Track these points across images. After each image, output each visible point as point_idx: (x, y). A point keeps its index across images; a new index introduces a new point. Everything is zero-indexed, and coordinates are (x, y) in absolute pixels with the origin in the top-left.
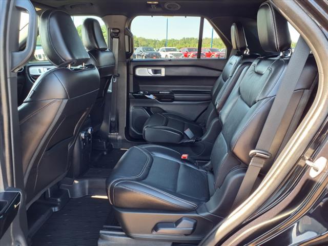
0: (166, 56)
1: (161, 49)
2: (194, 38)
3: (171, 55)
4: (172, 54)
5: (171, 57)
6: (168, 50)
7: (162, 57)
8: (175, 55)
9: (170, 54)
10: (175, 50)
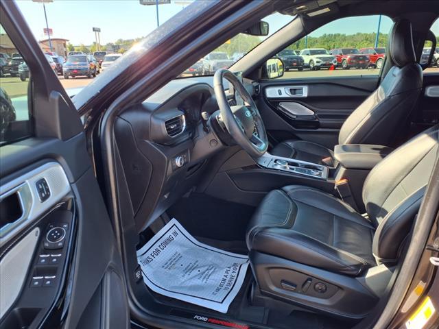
0: (311, 60)
1: (302, 51)
2: (339, 35)
3: (319, 60)
4: (320, 58)
5: (317, 62)
6: (313, 53)
7: (305, 62)
8: (324, 59)
9: (317, 58)
10: (323, 52)
